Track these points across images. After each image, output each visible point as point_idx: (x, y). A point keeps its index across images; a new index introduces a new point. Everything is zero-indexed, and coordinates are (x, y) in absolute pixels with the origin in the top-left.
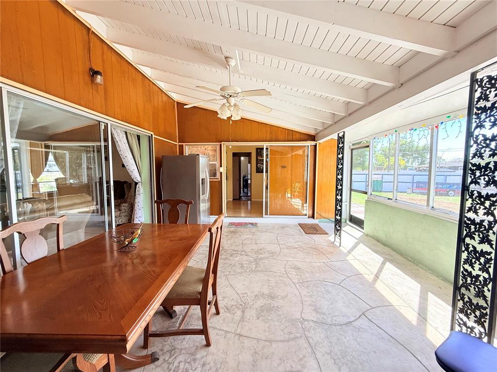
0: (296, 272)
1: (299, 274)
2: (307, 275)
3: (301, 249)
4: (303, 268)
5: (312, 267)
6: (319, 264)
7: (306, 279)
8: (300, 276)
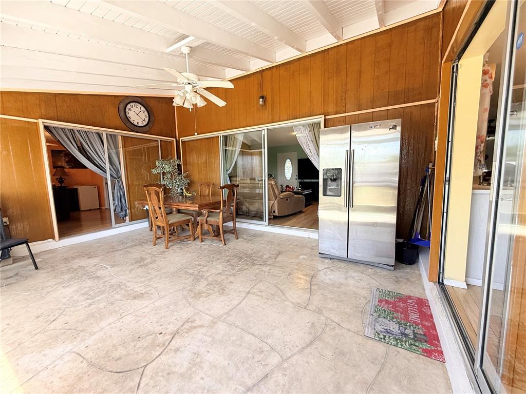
0: (136, 292)
1: (132, 292)
2: (117, 296)
3: (161, 339)
4: (129, 301)
5: (115, 312)
6: (103, 324)
7: (117, 292)
8: (126, 291)
